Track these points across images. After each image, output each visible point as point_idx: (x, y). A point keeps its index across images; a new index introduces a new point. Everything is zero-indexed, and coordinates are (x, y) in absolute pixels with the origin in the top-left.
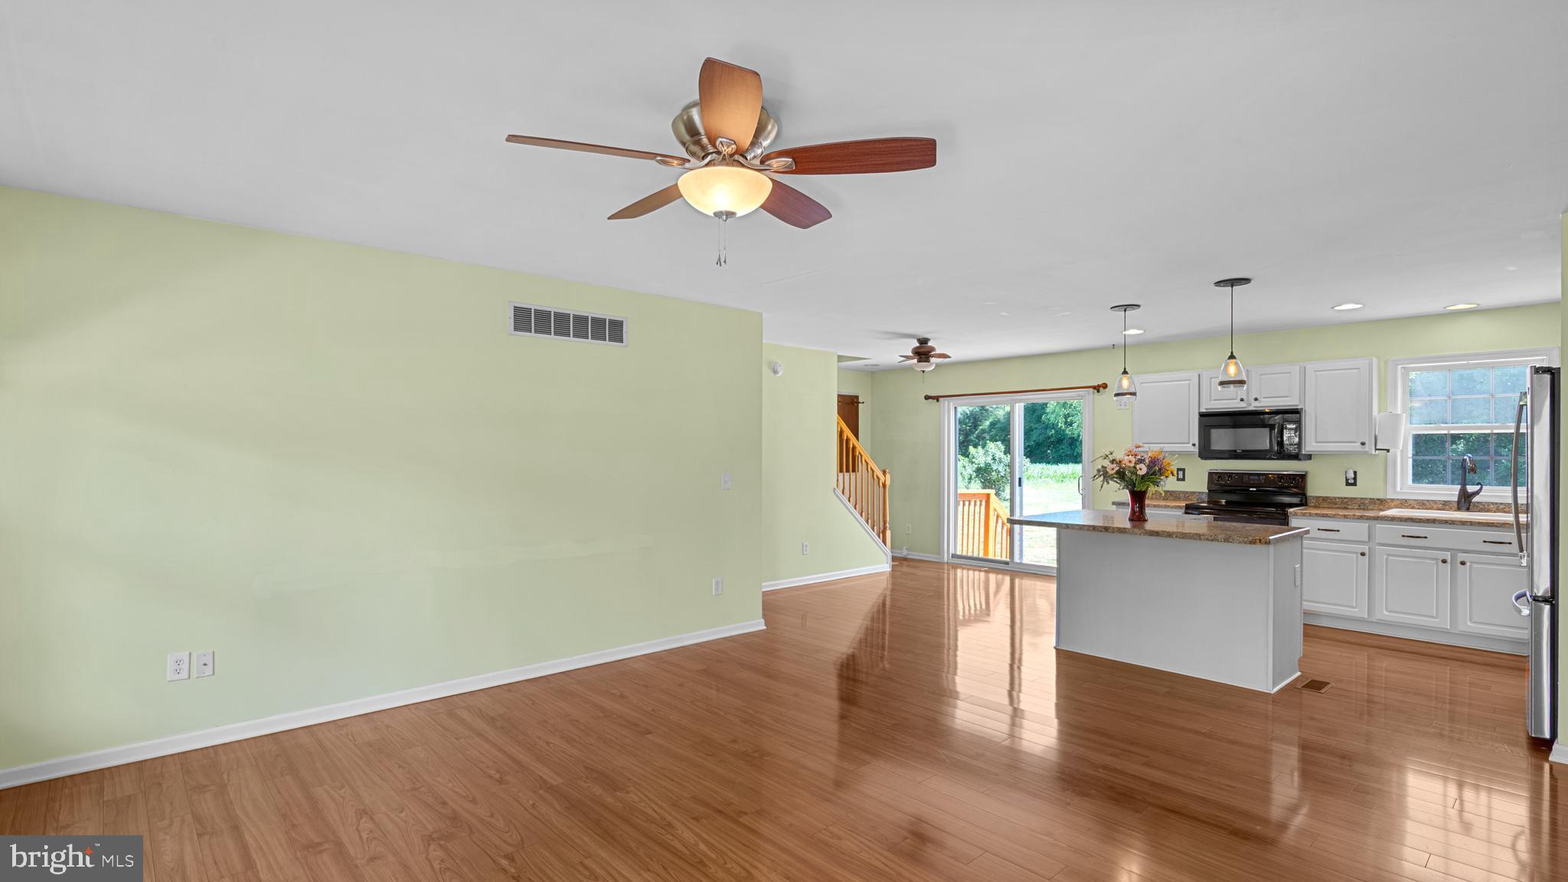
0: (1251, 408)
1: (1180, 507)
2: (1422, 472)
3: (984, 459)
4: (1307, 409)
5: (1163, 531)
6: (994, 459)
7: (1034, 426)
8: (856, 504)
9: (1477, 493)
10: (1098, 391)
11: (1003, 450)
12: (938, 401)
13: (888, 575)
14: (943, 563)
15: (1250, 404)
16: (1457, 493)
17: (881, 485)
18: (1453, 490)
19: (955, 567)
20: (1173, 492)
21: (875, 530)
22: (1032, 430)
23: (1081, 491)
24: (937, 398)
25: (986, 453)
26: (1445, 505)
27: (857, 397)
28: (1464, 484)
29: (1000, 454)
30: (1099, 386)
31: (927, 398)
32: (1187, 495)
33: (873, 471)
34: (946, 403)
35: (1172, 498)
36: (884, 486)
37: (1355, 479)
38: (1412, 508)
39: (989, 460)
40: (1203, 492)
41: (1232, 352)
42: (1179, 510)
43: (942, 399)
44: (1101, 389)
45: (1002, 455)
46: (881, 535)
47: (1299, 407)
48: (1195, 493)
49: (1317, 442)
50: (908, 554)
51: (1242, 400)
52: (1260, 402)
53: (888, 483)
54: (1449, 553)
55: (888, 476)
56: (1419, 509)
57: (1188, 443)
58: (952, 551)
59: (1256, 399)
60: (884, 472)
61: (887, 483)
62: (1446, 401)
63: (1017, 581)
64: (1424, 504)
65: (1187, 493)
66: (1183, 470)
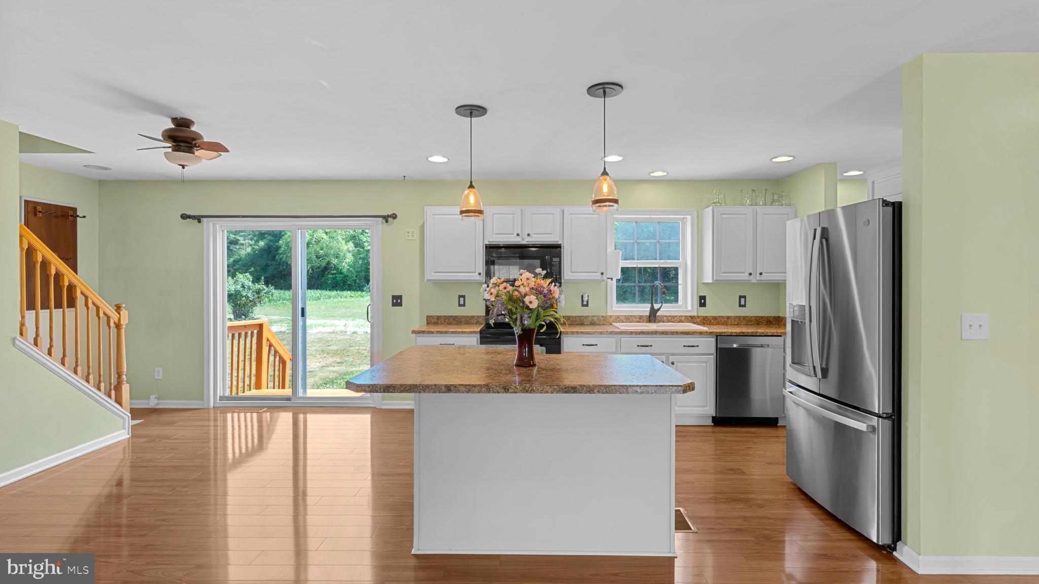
0: (524, 242)
1: (475, 332)
2: (623, 296)
3: (234, 287)
4: (565, 245)
5: (581, 386)
6: (243, 287)
7: (270, 263)
8: (64, 356)
9: (659, 309)
10: (387, 222)
11: (251, 280)
12: (199, 222)
13: (126, 444)
14: (209, 409)
15: (523, 239)
16: (649, 309)
17: (112, 324)
18: (646, 307)
19: (225, 410)
20: (456, 317)
21: (102, 388)
22: (269, 266)
23: (369, 319)
24: (199, 219)
25: (236, 282)
26: (640, 319)
27: (75, 210)
28: (652, 304)
29: (248, 283)
30: (389, 216)
31: (184, 217)
32: (468, 319)
33: (98, 308)
34: (211, 224)
35: (454, 322)
36: (118, 326)
37: (587, 302)
38: (622, 322)
39: (239, 287)
40: (480, 316)
41: (605, 168)
42: (474, 335)
43: (205, 219)
44: (390, 219)
45: (250, 284)
46: (113, 392)
47: (559, 243)
48: (473, 317)
49: (572, 272)
50: (157, 404)
51: (518, 235)
52: (532, 237)
53: (124, 321)
54: (664, 356)
55: (124, 313)
56: (626, 322)
57: (475, 272)
58: (220, 393)
59: (529, 235)
60: (118, 308)
61: (122, 322)
62: (634, 243)
63: (301, 416)
64: (629, 319)
65: (467, 317)
66: (464, 297)
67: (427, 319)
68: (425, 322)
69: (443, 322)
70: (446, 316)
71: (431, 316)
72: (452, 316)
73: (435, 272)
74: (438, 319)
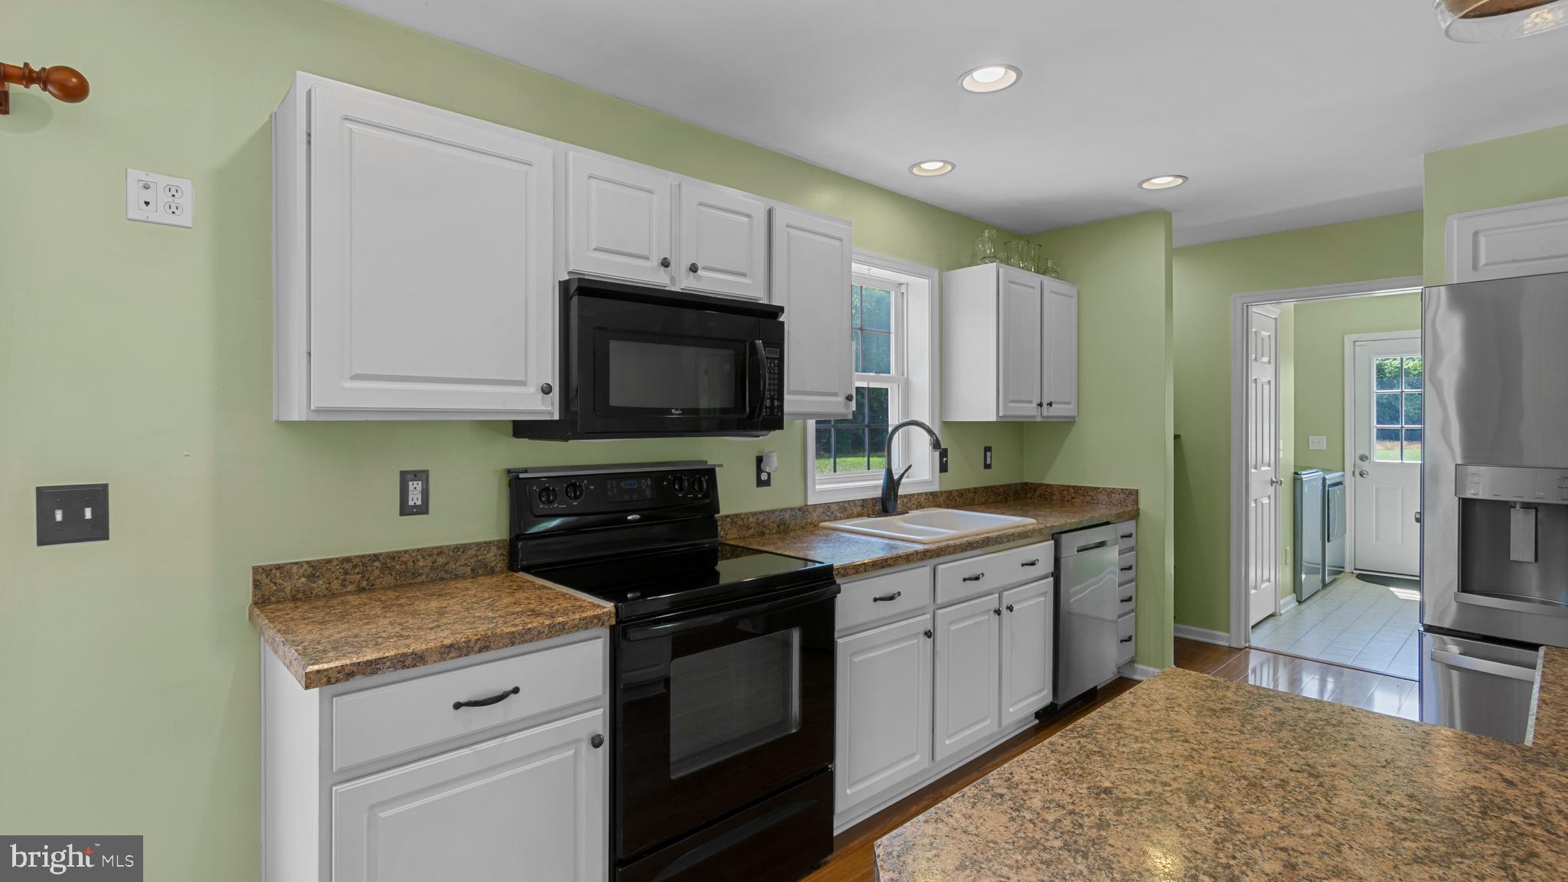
32: (442, 559)
35: (389, 579)
37: (771, 473)
38: (835, 518)
40: (488, 544)
49: (790, 392)
54: (997, 595)
56: (841, 517)
57: (523, 383)
59: (694, 269)
64: (845, 509)
65: (440, 551)
66: (422, 475)
67: (257, 584)
68: (245, 593)
69: (336, 585)
70: (348, 560)
71: (279, 567)
72: (376, 557)
73: (356, 377)
74: (312, 577)
